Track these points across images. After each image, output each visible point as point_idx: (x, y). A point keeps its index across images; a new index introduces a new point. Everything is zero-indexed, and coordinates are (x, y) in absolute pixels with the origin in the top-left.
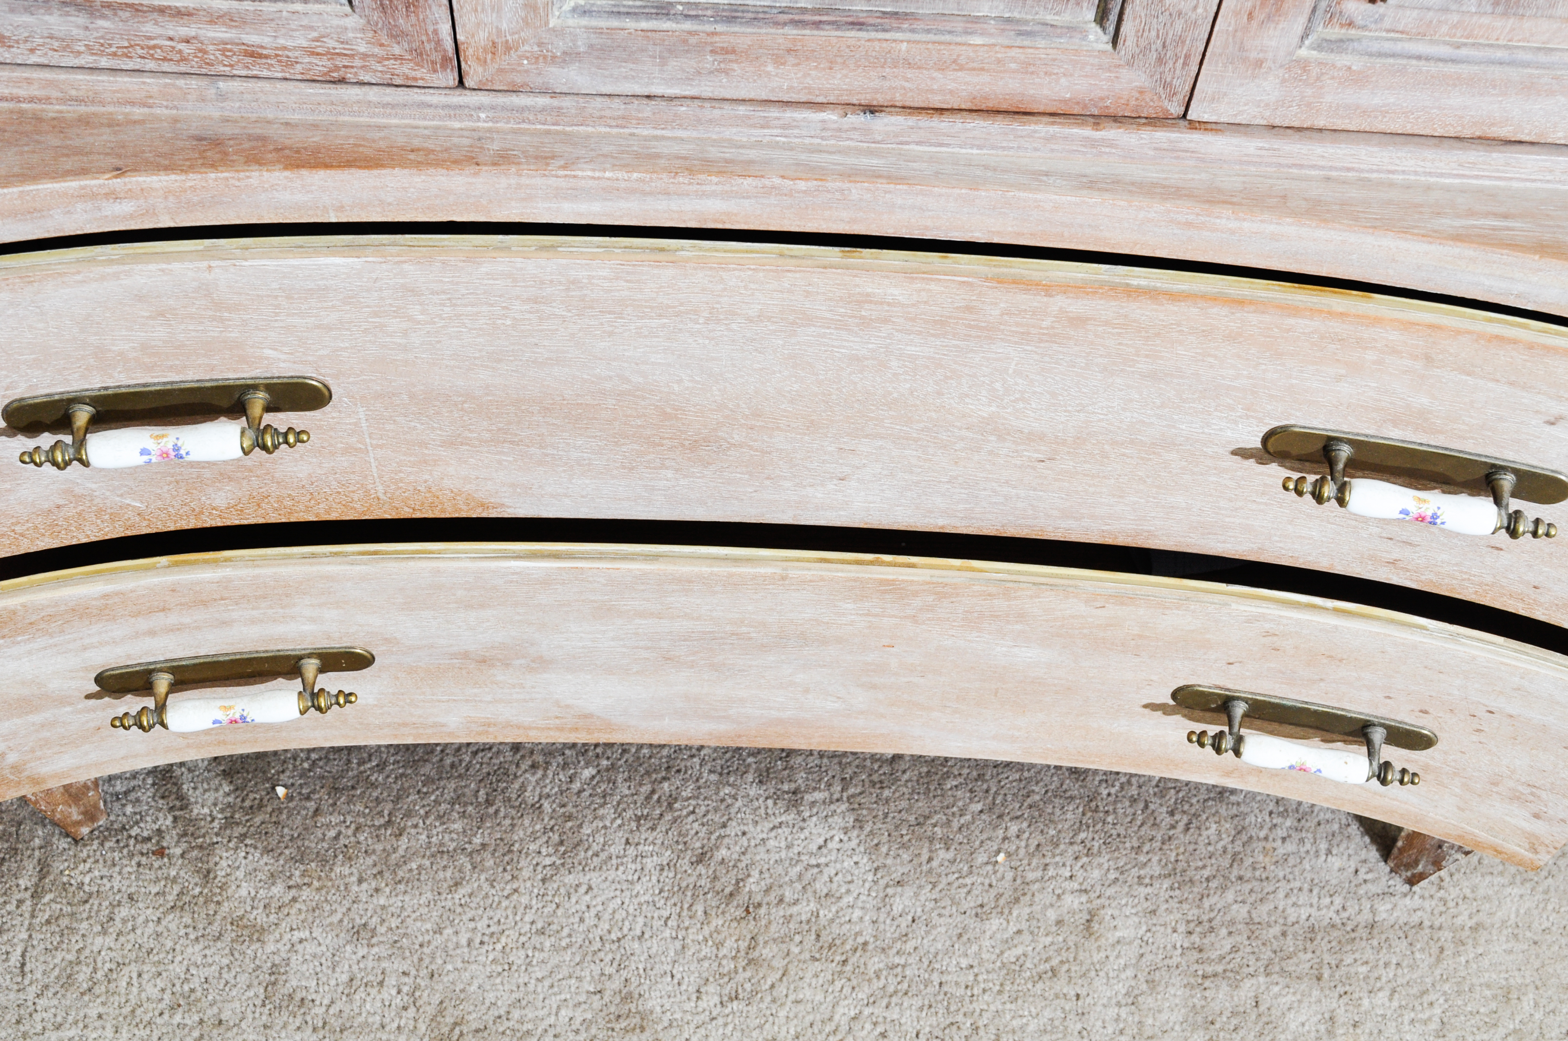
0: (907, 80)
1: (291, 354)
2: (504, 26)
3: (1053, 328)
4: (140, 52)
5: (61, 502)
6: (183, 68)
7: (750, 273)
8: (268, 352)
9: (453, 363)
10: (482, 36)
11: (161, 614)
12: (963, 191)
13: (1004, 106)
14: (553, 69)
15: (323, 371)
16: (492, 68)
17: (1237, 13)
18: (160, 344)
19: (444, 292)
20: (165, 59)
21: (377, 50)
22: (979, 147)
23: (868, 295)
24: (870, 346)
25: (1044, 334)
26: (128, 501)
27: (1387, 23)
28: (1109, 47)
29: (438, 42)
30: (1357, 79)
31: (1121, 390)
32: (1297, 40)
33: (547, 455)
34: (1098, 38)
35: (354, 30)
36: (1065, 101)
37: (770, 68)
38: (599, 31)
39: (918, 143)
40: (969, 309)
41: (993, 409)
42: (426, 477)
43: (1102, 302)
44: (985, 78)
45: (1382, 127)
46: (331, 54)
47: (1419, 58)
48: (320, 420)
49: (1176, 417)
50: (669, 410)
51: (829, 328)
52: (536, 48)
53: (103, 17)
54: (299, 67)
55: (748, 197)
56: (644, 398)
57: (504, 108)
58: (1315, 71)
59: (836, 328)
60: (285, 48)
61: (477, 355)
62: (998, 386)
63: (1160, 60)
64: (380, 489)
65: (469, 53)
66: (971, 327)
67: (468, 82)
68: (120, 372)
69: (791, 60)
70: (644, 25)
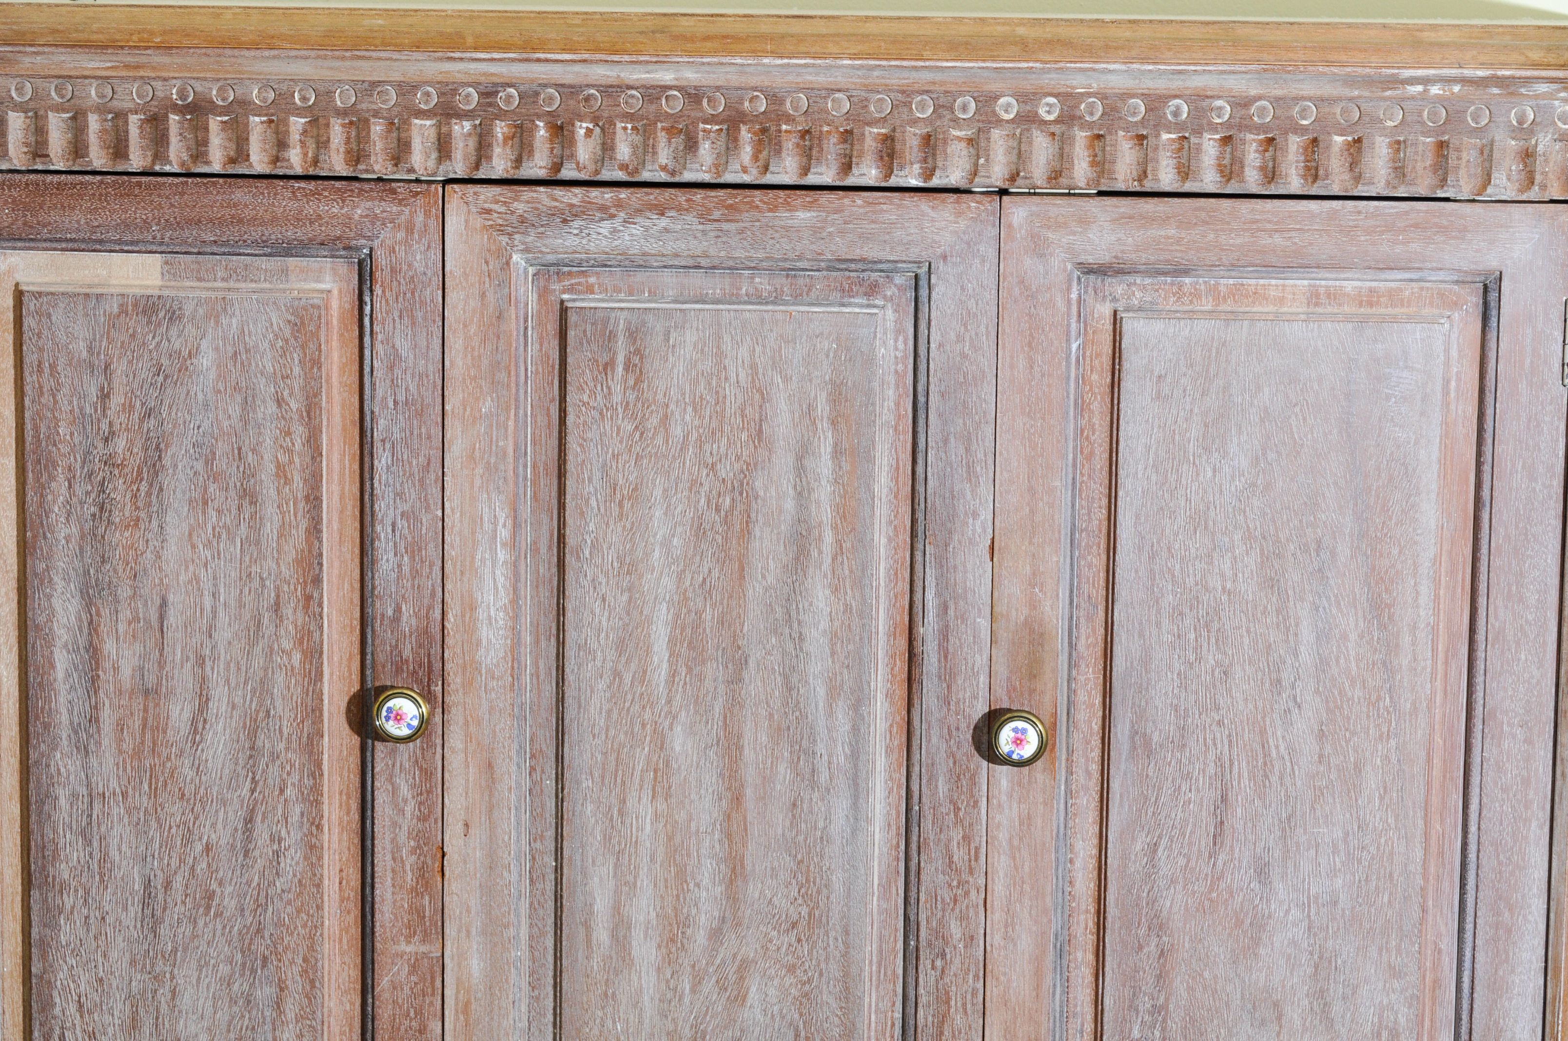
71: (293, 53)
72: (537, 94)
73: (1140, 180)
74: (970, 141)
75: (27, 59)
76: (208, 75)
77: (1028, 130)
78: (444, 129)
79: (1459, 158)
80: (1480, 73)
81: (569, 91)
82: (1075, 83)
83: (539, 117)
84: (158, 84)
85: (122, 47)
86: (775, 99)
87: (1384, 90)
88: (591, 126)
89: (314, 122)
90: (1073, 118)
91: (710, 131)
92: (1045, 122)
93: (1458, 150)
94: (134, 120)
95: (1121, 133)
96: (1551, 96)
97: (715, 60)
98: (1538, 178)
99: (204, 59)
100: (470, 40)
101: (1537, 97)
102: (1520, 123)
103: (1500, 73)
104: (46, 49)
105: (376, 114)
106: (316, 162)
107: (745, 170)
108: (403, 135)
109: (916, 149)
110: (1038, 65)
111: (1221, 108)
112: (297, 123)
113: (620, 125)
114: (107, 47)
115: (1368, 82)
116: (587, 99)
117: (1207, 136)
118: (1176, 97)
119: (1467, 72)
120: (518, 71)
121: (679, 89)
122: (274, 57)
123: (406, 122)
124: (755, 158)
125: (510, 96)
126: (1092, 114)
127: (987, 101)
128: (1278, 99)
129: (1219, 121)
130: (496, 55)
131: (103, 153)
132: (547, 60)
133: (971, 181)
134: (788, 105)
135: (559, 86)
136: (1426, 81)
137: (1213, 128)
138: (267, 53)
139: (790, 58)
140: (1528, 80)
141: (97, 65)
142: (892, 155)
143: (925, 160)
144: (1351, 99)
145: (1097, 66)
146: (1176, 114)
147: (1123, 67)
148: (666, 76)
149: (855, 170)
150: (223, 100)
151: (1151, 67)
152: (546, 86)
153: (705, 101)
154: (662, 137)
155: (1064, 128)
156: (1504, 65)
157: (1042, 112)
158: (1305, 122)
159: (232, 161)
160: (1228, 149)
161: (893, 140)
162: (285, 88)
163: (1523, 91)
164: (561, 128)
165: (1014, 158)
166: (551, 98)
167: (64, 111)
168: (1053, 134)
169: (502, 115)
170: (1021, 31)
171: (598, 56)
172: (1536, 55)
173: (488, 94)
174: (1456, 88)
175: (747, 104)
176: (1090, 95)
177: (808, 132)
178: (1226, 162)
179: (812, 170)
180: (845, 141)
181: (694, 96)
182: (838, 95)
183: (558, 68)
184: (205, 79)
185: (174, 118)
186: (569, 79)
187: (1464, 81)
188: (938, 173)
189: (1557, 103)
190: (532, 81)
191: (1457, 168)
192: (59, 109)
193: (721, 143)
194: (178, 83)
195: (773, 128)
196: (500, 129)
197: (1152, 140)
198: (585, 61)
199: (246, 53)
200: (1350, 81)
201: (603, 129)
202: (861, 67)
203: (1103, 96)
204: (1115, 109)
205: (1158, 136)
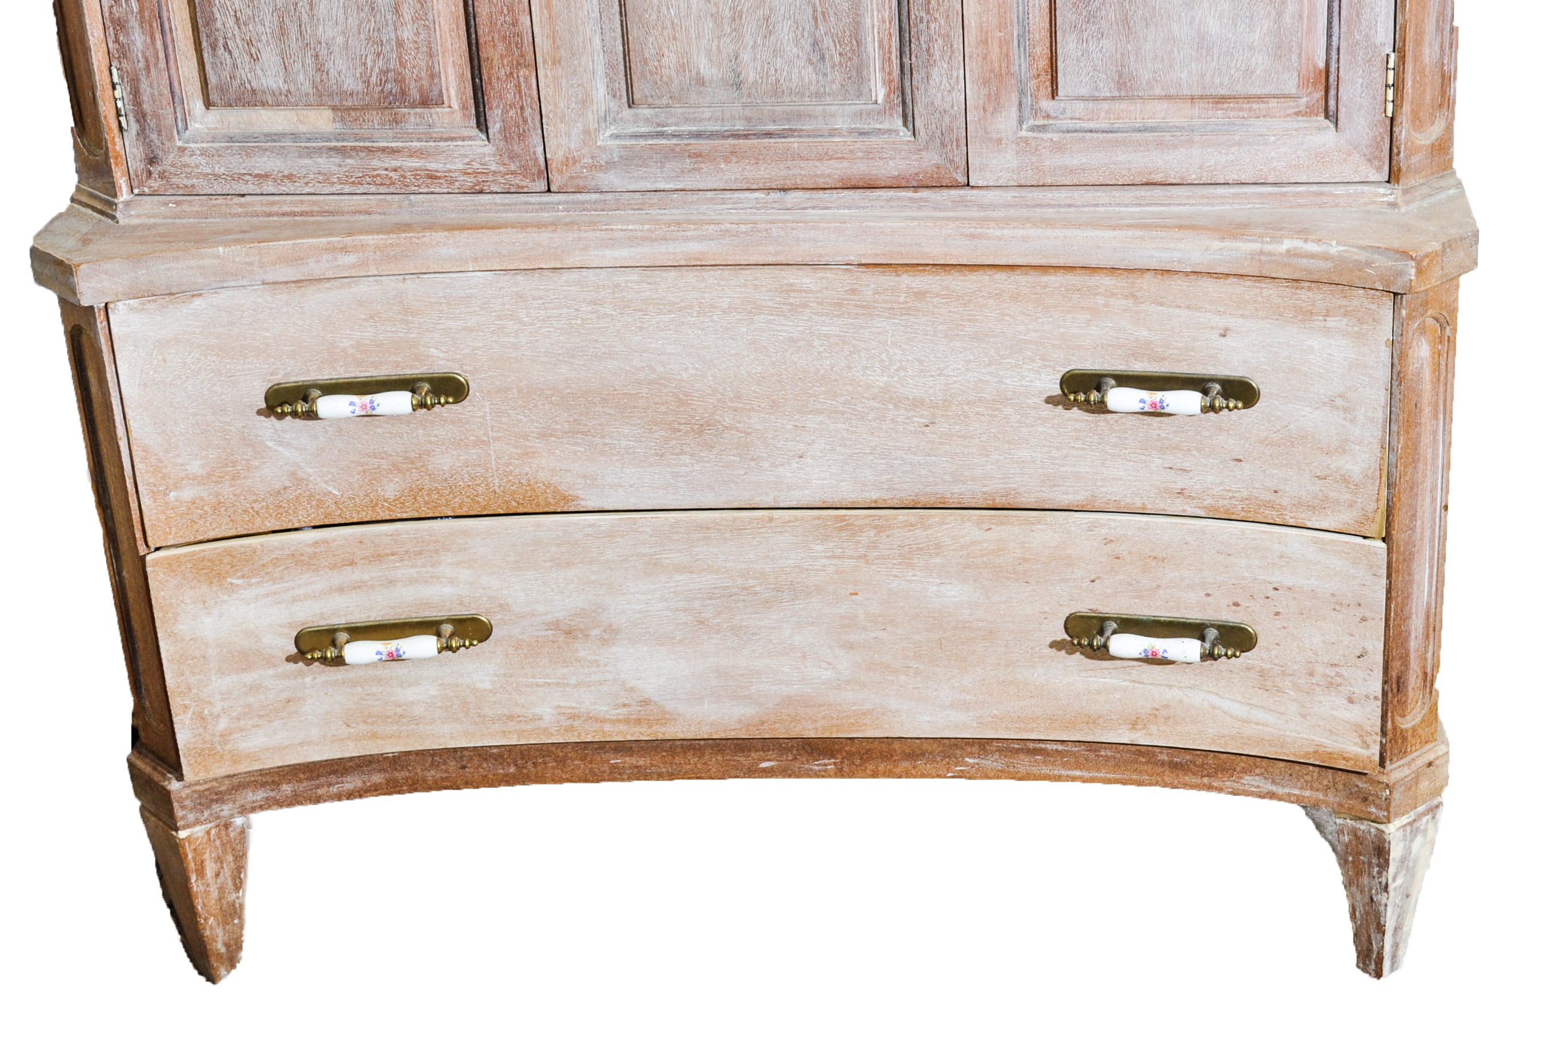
0: (801, 168)
1: (447, 352)
2: (572, 146)
3: (907, 302)
4: (368, 180)
5: (288, 484)
6: (391, 190)
8: (433, 351)
9: (545, 359)
10: (560, 154)
11: (349, 568)
13: (861, 184)
14: (601, 175)
15: (465, 368)
16: (566, 175)
17: (976, 108)
18: (368, 342)
19: (540, 298)
20: (382, 184)
21: (502, 168)
22: (849, 208)
23: (791, 285)
24: (800, 329)
25: (902, 308)
26: (330, 489)
27: (1069, 114)
28: (912, 139)
29: (536, 160)
30: (1058, 147)
31: (961, 353)
32: (1015, 123)
33: (606, 444)
34: (905, 134)
35: (489, 155)
36: (895, 178)
37: (723, 166)
38: (625, 147)
39: (813, 208)
40: (853, 291)
41: (885, 379)
42: (527, 469)
44: (845, 164)
45: (1085, 181)
46: (476, 173)
47: (1091, 131)
48: (461, 414)
49: (1001, 373)
50: (682, 396)
51: (772, 315)
52: (590, 161)
53: (350, 157)
54: (457, 184)
56: (666, 386)
57: (573, 203)
58: (1033, 144)
59: (777, 315)
60: (450, 171)
61: (560, 352)
62: (884, 356)
63: (943, 145)
64: (496, 481)
65: (553, 166)
66: (857, 306)
67: (553, 188)
68: (341, 366)
69: (734, 159)
70: (650, 142)
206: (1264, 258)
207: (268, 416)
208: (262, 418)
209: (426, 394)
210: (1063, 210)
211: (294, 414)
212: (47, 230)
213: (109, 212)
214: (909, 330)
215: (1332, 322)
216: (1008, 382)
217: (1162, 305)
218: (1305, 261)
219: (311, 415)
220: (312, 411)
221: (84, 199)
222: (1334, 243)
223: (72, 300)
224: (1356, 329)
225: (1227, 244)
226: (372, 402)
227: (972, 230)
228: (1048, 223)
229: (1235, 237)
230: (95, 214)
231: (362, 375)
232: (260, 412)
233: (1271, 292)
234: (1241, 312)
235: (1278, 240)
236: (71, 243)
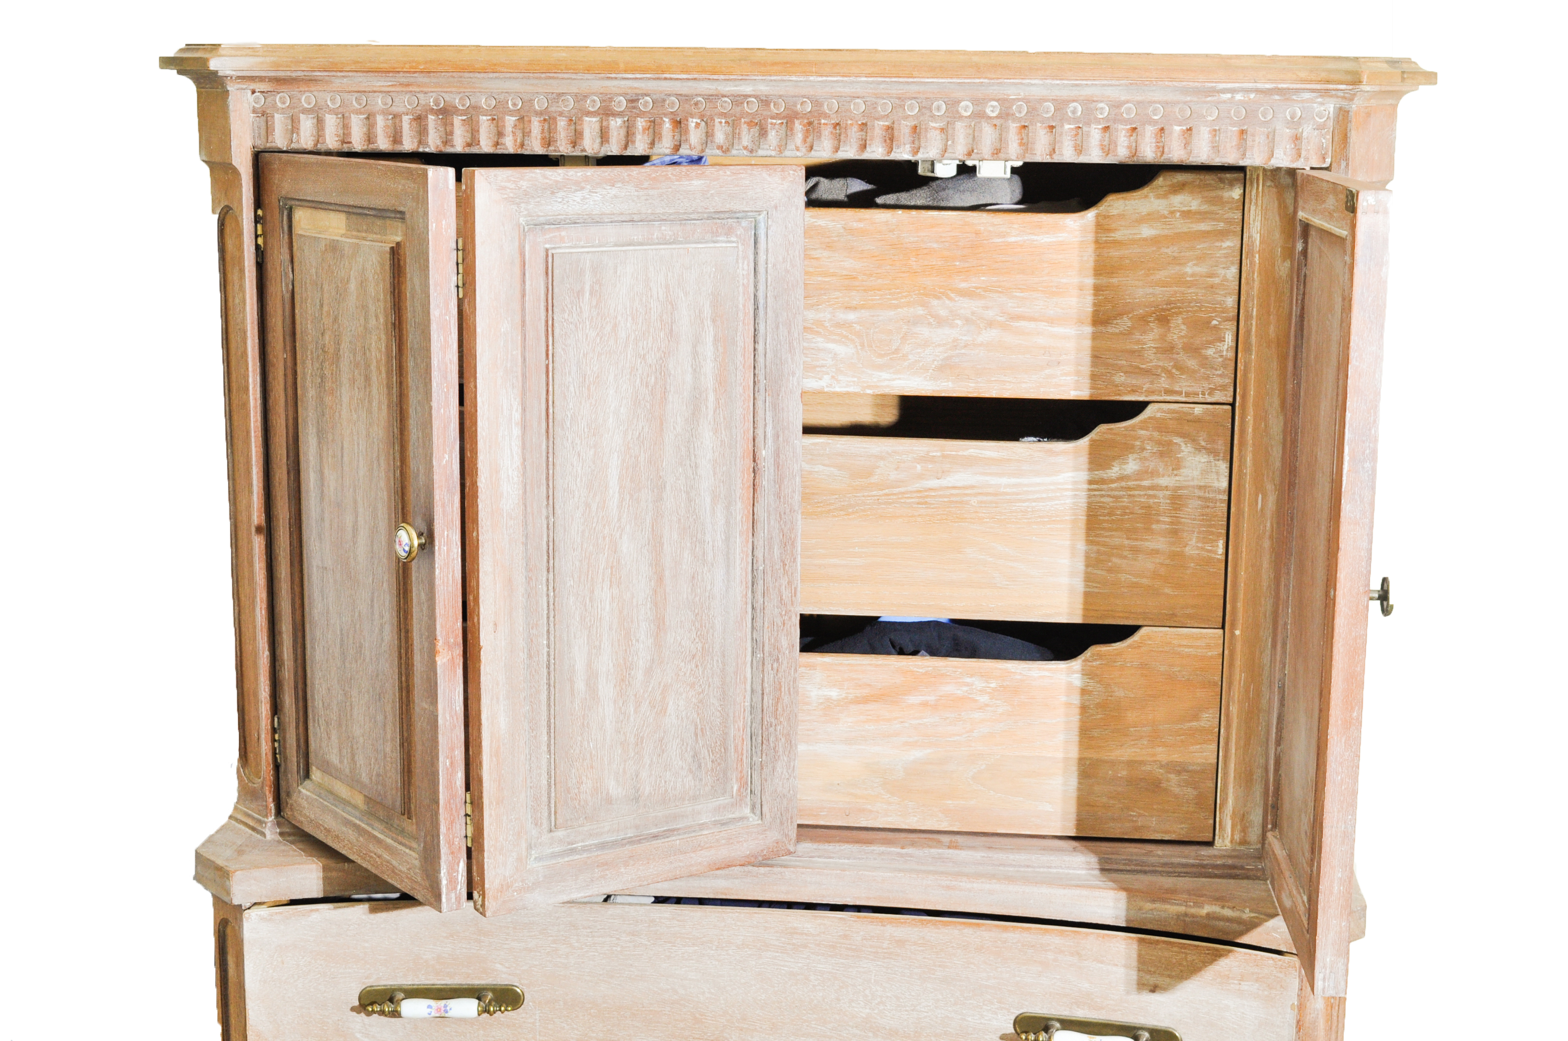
1: (509, 968)
3: (889, 948)
7: (737, 914)
8: (498, 966)
9: (588, 978)
12: (838, 872)
15: (522, 982)
18: (447, 956)
19: (589, 928)
22: (848, 859)
24: (800, 965)
25: (885, 953)
31: (932, 993)
39: (819, 857)
40: (845, 937)
41: (868, 1011)
43: (910, 929)
48: (516, 1019)
49: (964, 1011)
50: (698, 1016)
51: (777, 952)
55: (737, 878)
56: (685, 1006)
59: (781, 952)
61: (601, 973)
68: (423, 974)
71: (508, 75)
72: (664, 101)
73: (1051, 155)
74: (942, 130)
75: (338, 81)
76: (453, 90)
77: (980, 122)
78: (604, 124)
79: (1253, 141)
80: (1268, 86)
81: (684, 98)
82: (1009, 92)
83: (665, 115)
84: (421, 96)
85: (398, 72)
86: (817, 103)
87: (1206, 97)
88: (699, 121)
89: (521, 119)
90: (1008, 115)
91: (775, 124)
92: (990, 118)
93: (1253, 135)
94: (406, 119)
95: (1039, 125)
96: (1312, 101)
97: (779, 78)
98: (1303, 153)
99: (452, 79)
100: (622, 66)
101: (1303, 101)
102: (1292, 118)
103: (1280, 86)
104: (350, 74)
105: (561, 114)
106: (522, 145)
107: (798, 149)
108: (578, 127)
109: (907, 135)
110: (986, 81)
111: (1102, 108)
112: (510, 121)
113: (717, 120)
114: (389, 72)
115: (1197, 91)
116: (696, 104)
117: (1093, 126)
118: (1074, 101)
119: (1260, 86)
120: (652, 86)
121: (756, 97)
122: (496, 78)
123: (580, 119)
124: (805, 141)
125: (647, 102)
126: (1020, 112)
127: (953, 104)
128: (1139, 103)
129: (1101, 116)
130: (638, 76)
131: (386, 140)
132: (671, 79)
133: (943, 156)
134: (825, 107)
135: (678, 95)
136: (1233, 91)
137: (1098, 121)
138: (491, 75)
139: (827, 76)
140: (1297, 91)
141: (382, 84)
142: (892, 140)
143: (913, 142)
144: (1185, 103)
145: (1024, 81)
146: (1074, 112)
147: (1041, 82)
148: (747, 89)
149: (868, 149)
150: (463, 106)
151: (1058, 82)
152: (669, 95)
153: (772, 104)
154: (745, 128)
155: (1002, 121)
156: (1283, 81)
157: (988, 111)
158: (1156, 118)
159: (469, 145)
160: (1107, 135)
161: (893, 129)
162: (502, 97)
163: (1294, 97)
164: (680, 122)
165: (970, 140)
166: (673, 103)
167: (361, 113)
168: (995, 125)
169: (642, 114)
170: (975, 59)
171: (704, 76)
172: (1303, 75)
173: (633, 101)
174: (1252, 96)
175: (799, 106)
176: (1019, 100)
177: (838, 124)
178: (1106, 143)
179: (841, 149)
180: (862, 130)
181: (765, 102)
182: (857, 100)
183: (678, 84)
184: (451, 92)
185: (431, 118)
186: (685, 91)
187: (1258, 91)
188: (921, 150)
189: (1315, 105)
190: (661, 92)
191: (1253, 147)
192: (358, 112)
193: (783, 131)
194: (434, 95)
195: (816, 122)
196: (641, 123)
197: (1058, 129)
198: (695, 79)
199: (477, 75)
200: (1185, 91)
201: (706, 123)
202: (872, 83)
203: (1027, 101)
204: (1034, 109)
205: (1062, 126)
206: (1187, 919)
207: (359, 1012)
208: (354, 1014)
209: (490, 1002)
210: (1022, 869)
211: (382, 1013)
212: (210, 840)
213: (259, 828)
214: (889, 971)
215: (1245, 986)
216: (970, 1019)
217: (1102, 962)
218: (1222, 923)
219: (396, 1014)
220: (397, 1011)
221: (240, 816)
222: (1247, 911)
223: (226, 899)
224: (1266, 993)
225: (1158, 905)
226: (445, 1006)
227: (948, 882)
228: (1009, 879)
229: (1164, 901)
230: (247, 830)
231: (439, 982)
232: (353, 1009)
233: (1195, 957)
234: (1169, 973)
235: (1200, 905)
236: (229, 853)
